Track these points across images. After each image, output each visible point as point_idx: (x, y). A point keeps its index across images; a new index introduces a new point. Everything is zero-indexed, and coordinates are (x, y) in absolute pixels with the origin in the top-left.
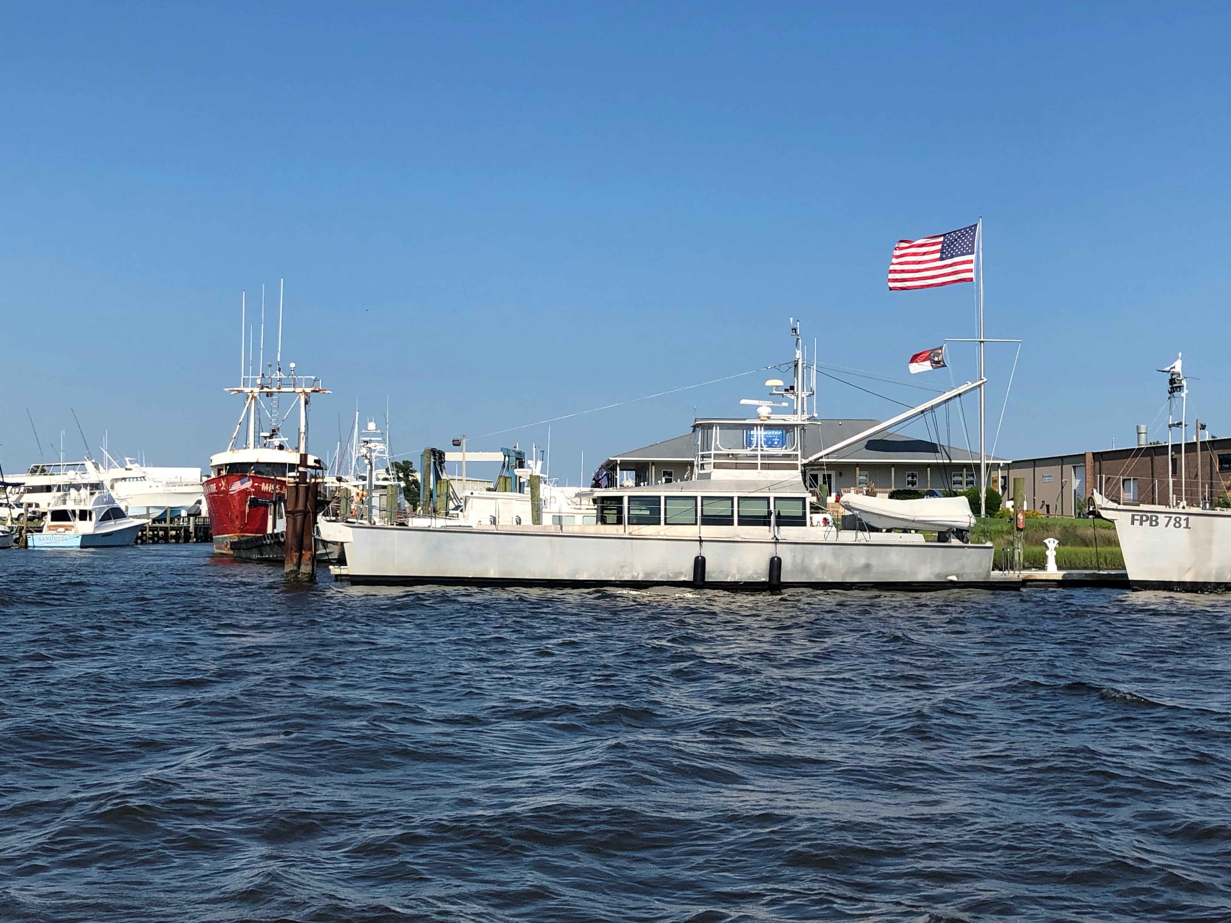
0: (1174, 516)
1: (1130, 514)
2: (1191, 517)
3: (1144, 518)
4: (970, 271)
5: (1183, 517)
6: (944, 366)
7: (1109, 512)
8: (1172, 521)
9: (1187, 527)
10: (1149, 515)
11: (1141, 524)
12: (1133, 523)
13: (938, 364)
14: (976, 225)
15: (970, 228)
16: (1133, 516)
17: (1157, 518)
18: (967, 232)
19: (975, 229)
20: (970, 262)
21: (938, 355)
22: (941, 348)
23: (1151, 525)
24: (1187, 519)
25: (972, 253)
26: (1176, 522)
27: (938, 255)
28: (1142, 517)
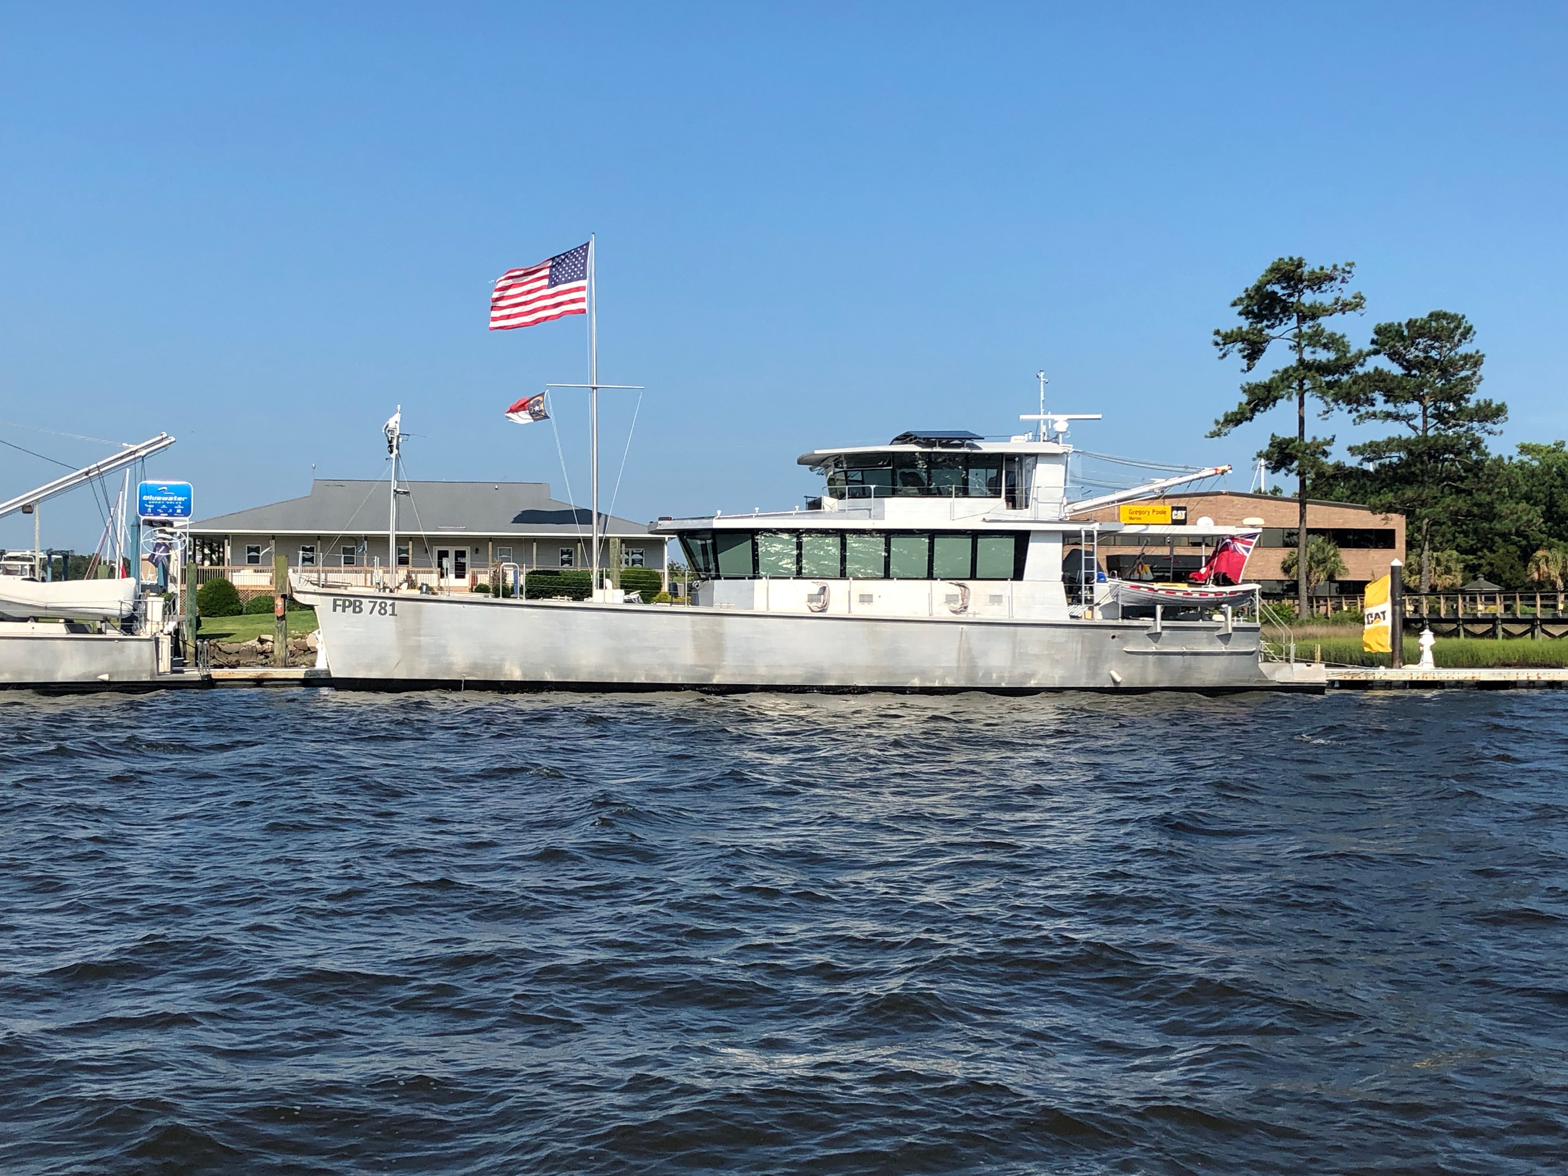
0: (379, 601)
1: (332, 598)
2: (397, 602)
3: (347, 603)
4: (582, 300)
5: (389, 602)
6: (546, 417)
7: (308, 596)
8: (377, 608)
9: (393, 614)
10: (352, 599)
11: (344, 611)
12: (335, 610)
13: (538, 416)
14: (587, 244)
15: (581, 247)
16: (335, 601)
17: (361, 603)
18: (578, 252)
19: (587, 249)
20: (581, 289)
21: (538, 403)
22: (542, 395)
23: (354, 611)
24: (393, 605)
25: (585, 278)
26: (382, 608)
27: (546, 282)
28: (344, 601)
